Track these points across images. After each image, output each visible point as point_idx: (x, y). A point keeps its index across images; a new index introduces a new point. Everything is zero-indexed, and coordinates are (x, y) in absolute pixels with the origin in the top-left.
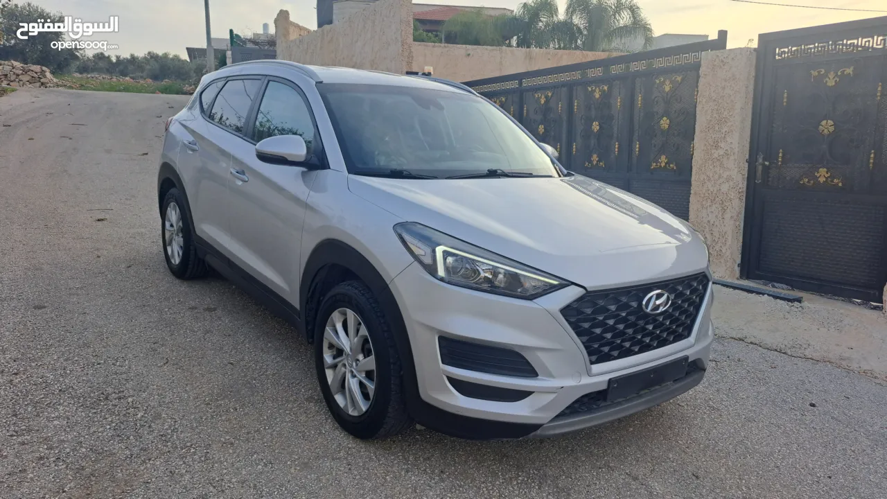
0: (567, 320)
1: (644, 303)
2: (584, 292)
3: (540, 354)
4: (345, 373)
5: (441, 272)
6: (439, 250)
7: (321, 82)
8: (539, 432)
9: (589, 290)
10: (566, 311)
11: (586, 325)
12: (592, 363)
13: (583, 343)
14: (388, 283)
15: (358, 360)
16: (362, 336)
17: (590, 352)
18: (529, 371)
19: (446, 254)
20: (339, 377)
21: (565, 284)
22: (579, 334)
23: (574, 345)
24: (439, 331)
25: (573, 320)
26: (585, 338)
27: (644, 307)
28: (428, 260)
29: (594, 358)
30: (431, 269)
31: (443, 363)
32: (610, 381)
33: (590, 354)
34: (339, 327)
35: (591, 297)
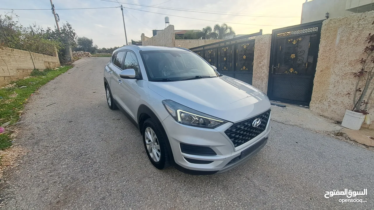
0: (226, 134)
1: (253, 124)
2: (233, 124)
3: (217, 148)
4: (152, 147)
5: (179, 120)
6: (178, 111)
7: (141, 51)
8: (217, 173)
9: (235, 123)
10: (227, 132)
11: (233, 135)
12: (235, 147)
13: (232, 141)
14: (161, 122)
15: (155, 144)
16: (155, 138)
17: (234, 143)
18: (213, 153)
19: (181, 113)
20: (150, 148)
21: (226, 122)
22: (230, 138)
23: (229, 142)
24: (180, 141)
25: (229, 134)
26: (233, 139)
27: (253, 125)
28: (174, 115)
29: (236, 145)
30: (176, 118)
31: (182, 152)
32: (242, 152)
33: (234, 144)
34: (149, 133)
35: (235, 125)
